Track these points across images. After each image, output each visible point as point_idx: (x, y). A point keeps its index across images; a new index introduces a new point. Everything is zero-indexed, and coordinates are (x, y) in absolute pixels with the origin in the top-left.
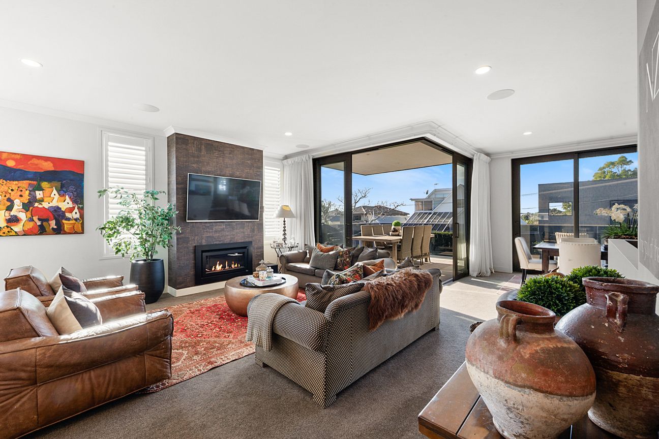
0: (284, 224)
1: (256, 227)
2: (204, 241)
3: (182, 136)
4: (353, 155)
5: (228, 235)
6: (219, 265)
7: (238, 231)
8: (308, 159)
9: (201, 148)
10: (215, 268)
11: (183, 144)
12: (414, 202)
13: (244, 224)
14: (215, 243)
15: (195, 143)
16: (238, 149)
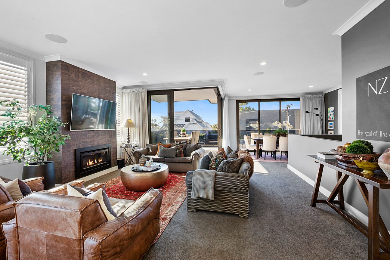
0: (128, 132)
1: (112, 134)
2: (81, 145)
3: (65, 64)
4: (174, 92)
5: (96, 140)
6: (91, 161)
7: (102, 137)
8: (144, 90)
9: (78, 75)
10: (88, 163)
11: (66, 70)
12: (163, 118)
13: (106, 132)
14: (88, 146)
15: (75, 70)
16: (102, 79)
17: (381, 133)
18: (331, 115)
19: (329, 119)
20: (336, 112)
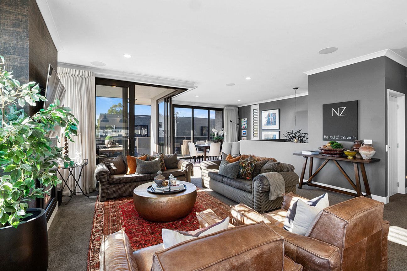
8: (91, 75)
17: (342, 137)
18: (244, 125)
19: (242, 128)
20: (248, 122)
